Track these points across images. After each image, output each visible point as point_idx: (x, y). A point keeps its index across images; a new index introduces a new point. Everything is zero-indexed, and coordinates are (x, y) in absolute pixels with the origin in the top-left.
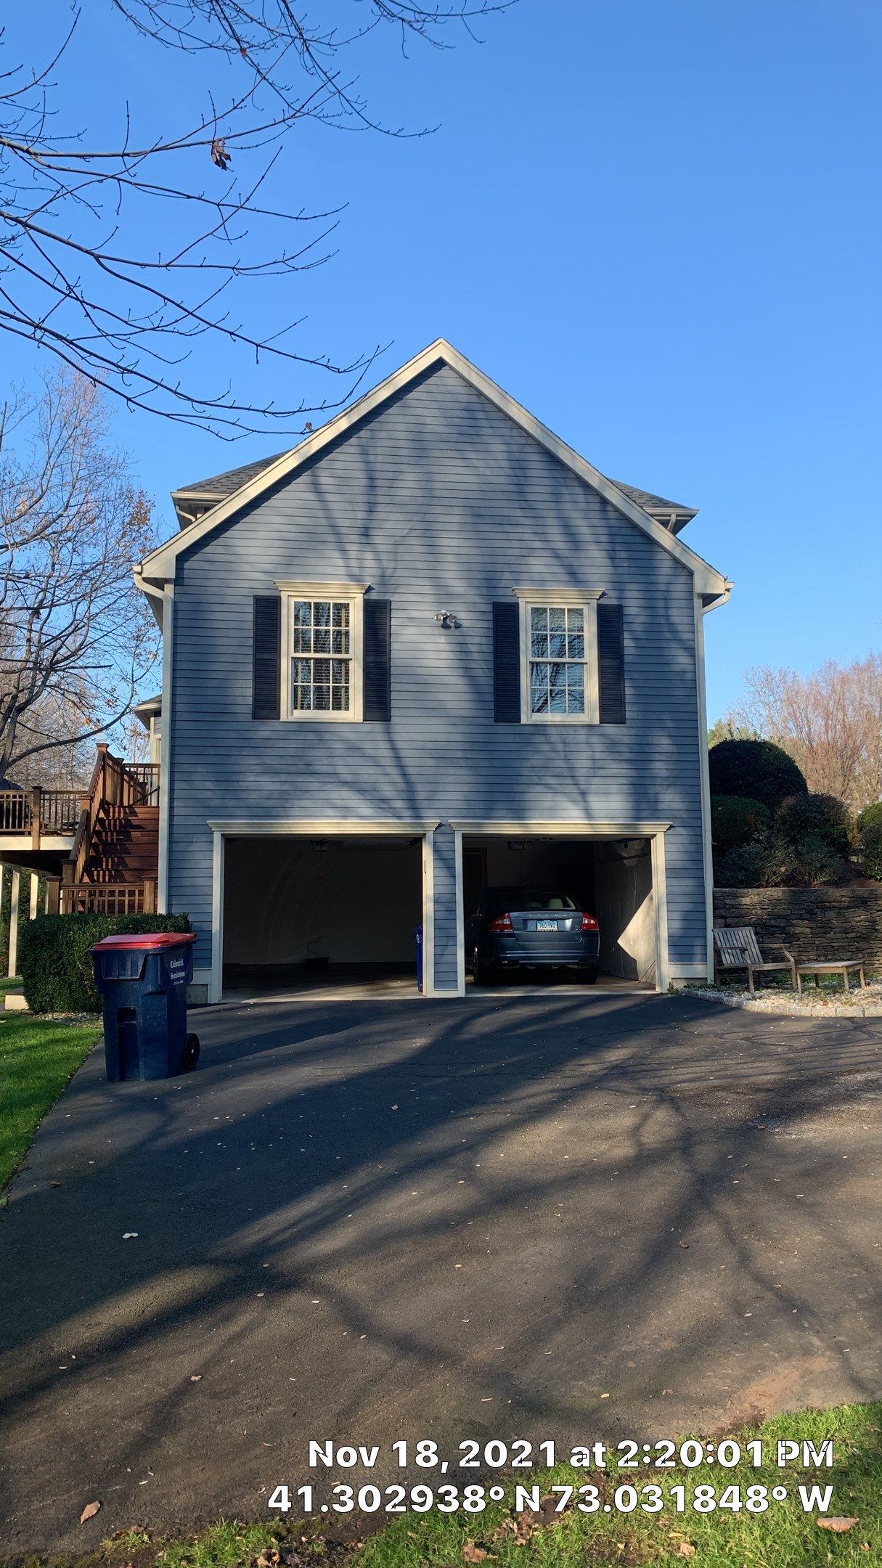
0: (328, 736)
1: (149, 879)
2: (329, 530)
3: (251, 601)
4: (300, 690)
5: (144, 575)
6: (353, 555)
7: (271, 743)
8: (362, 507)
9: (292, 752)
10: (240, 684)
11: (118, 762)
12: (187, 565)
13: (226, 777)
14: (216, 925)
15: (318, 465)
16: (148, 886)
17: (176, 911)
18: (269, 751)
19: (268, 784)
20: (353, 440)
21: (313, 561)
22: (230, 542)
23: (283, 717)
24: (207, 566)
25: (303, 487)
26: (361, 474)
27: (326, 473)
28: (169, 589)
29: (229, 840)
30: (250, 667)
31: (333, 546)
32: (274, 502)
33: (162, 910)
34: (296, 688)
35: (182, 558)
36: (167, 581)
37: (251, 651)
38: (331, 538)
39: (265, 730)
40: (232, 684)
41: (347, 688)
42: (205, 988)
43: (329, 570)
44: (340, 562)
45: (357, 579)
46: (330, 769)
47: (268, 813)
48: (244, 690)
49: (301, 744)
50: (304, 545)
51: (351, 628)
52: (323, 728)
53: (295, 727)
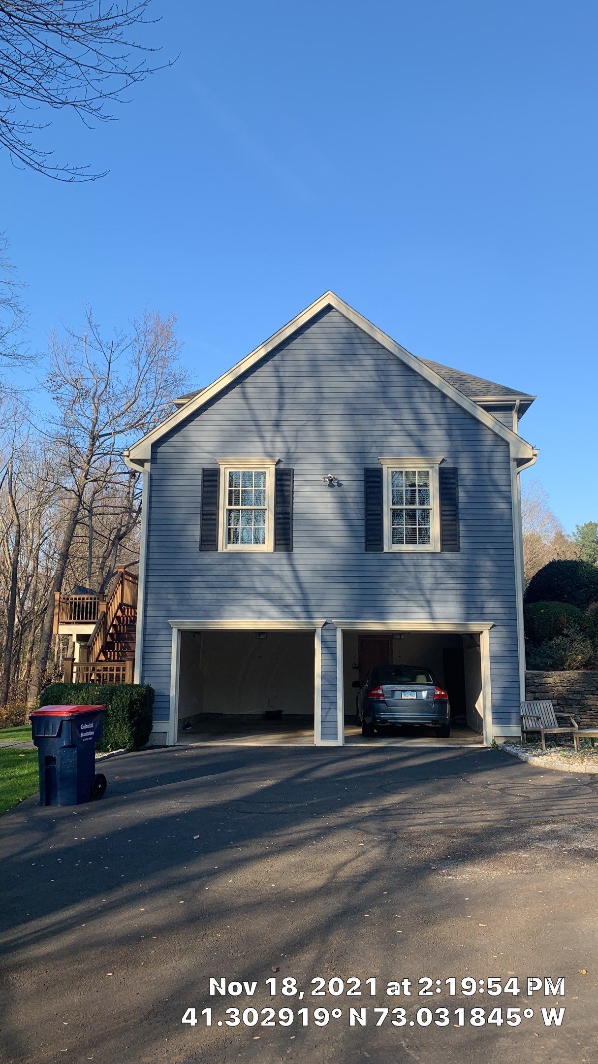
0: (249, 562)
1: (129, 660)
2: (252, 423)
3: (200, 472)
4: (232, 531)
5: (131, 457)
6: (268, 439)
7: (210, 567)
8: (275, 407)
9: (225, 573)
10: (191, 527)
12: (159, 450)
13: (182, 588)
14: (173, 692)
15: (245, 381)
16: (128, 664)
17: (146, 681)
18: (209, 573)
19: (209, 595)
20: (270, 363)
21: (240, 444)
22: (186, 433)
23: (220, 550)
24: (171, 450)
25: (236, 396)
26: (275, 385)
27: (250, 385)
28: (147, 466)
29: (183, 633)
30: (199, 517)
31: (255, 434)
32: (216, 406)
33: (137, 681)
34: (229, 529)
35: (156, 445)
36: (146, 461)
37: (199, 505)
38: (254, 428)
39: (208, 558)
40: (187, 527)
41: (264, 529)
42: (165, 734)
43: (253, 450)
44: (259, 444)
45: (270, 455)
46: (249, 585)
47: (208, 615)
48: (195, 532)
49: (230, 567)
50: (236, 433)
51: (267, 489)
52: (246, 556)
53: (227, 556)
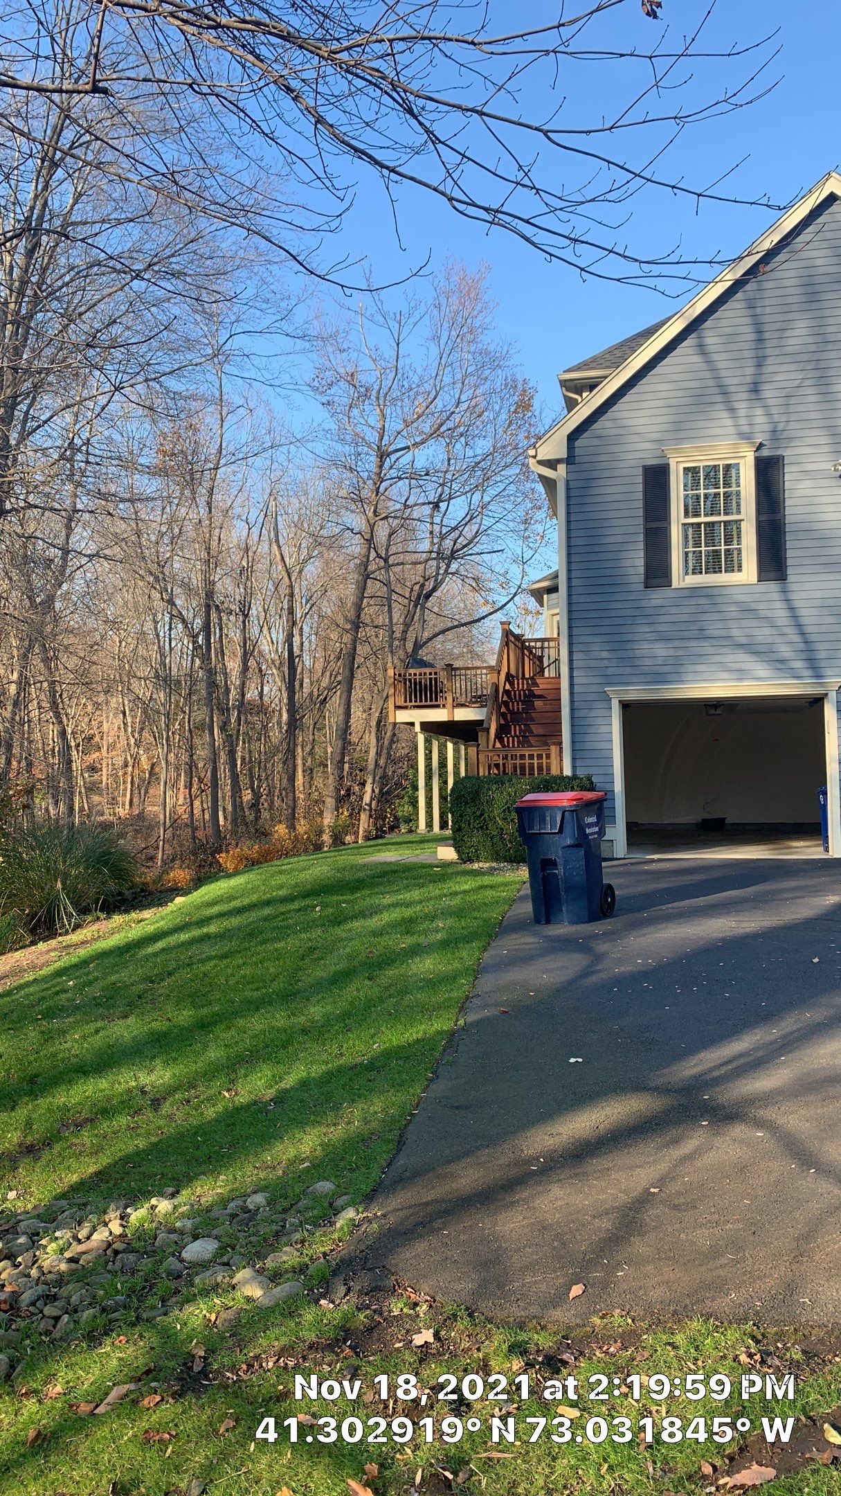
0: (720, 600)
1: (554, 744)
2: (716, 390)
3: (640, 471)
4: (690, 555)
5: (538, 458)
6: (742, 413)
7: (663, 611)
8: (751, 363)
9: (685, 618)
10: (631, 554)
11: (518, 638)
12: (577, 443)
13: (620, 643)
14: (619, 786)
15: (703, 327)
16: (554, 750)
17: (581, 773)
18: (662, 619)
19: (662, 651)
20: (739, 295)
21: (700, 425)
22: (617, 415)
23: (675, 584)
24: (596, 442)
25: (689, 351)
26: (749, 329)
27: (711, 335)
28: (562, 468)
29: (625, 706)
30: (641, 537)
31: (721, 407)
32: (659, 369)
33: (567, 772)
34: (687, 554)
35: (573, 437)
36: (559, 461)
37: (641, 521)
38: (718, 398)
39: (657, 597)
40: (623, 555)
41: (739, 550)
42: (610, 844)
43: (718, 431)
44: (729, 422)
45: (746, 437)
46: (723, 633)
47: (660, 678)
48: (636, 561)
49: (693, 609)
51: (742, 488)
52: (715, 592)
53: (686, 593)
